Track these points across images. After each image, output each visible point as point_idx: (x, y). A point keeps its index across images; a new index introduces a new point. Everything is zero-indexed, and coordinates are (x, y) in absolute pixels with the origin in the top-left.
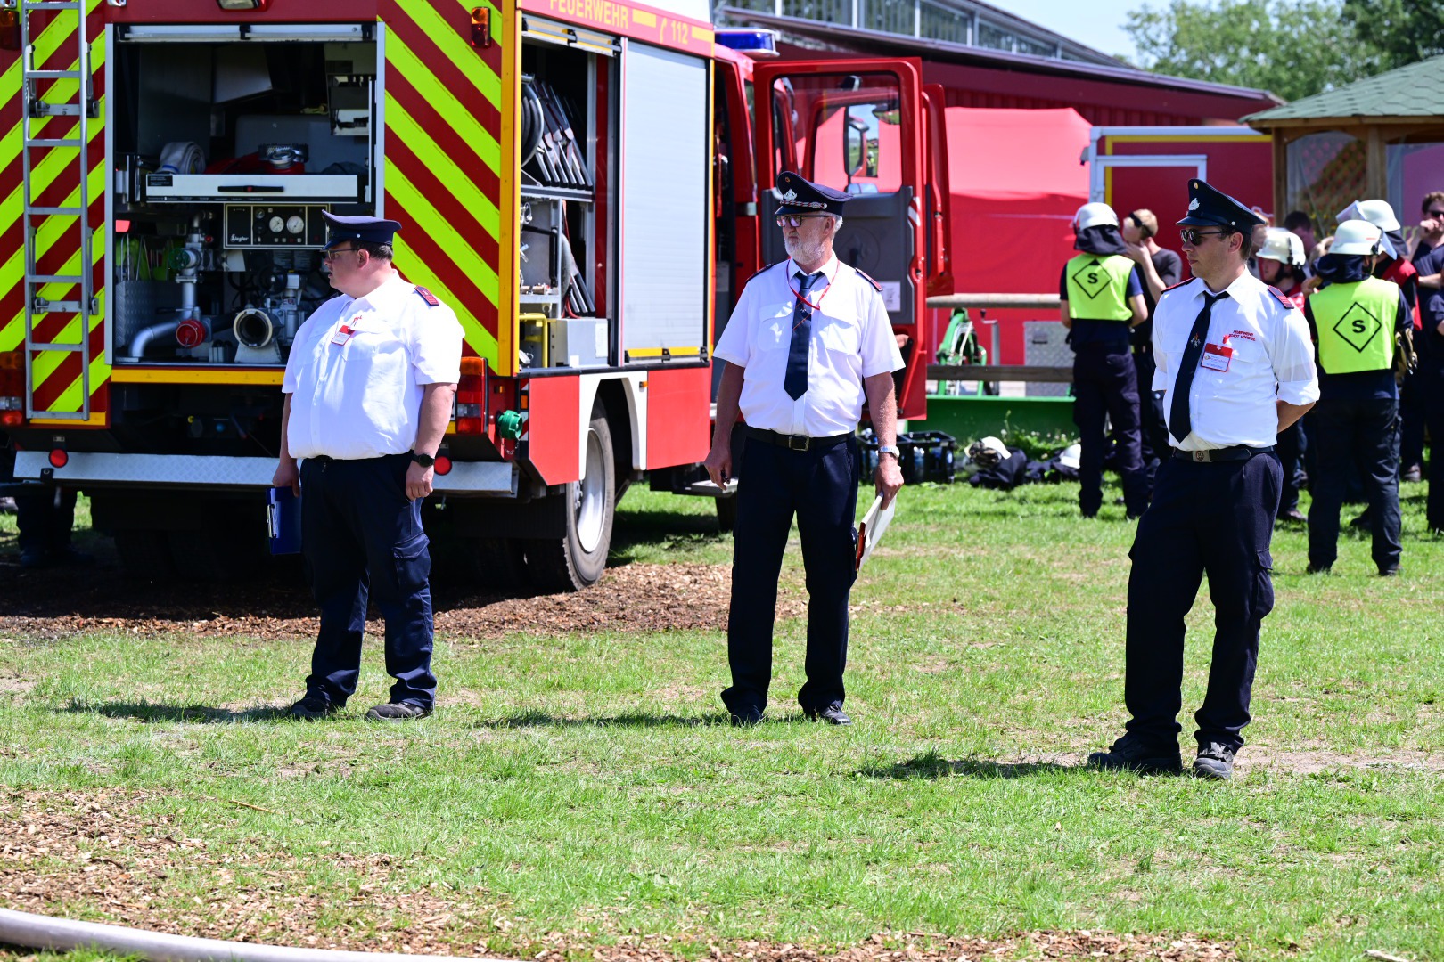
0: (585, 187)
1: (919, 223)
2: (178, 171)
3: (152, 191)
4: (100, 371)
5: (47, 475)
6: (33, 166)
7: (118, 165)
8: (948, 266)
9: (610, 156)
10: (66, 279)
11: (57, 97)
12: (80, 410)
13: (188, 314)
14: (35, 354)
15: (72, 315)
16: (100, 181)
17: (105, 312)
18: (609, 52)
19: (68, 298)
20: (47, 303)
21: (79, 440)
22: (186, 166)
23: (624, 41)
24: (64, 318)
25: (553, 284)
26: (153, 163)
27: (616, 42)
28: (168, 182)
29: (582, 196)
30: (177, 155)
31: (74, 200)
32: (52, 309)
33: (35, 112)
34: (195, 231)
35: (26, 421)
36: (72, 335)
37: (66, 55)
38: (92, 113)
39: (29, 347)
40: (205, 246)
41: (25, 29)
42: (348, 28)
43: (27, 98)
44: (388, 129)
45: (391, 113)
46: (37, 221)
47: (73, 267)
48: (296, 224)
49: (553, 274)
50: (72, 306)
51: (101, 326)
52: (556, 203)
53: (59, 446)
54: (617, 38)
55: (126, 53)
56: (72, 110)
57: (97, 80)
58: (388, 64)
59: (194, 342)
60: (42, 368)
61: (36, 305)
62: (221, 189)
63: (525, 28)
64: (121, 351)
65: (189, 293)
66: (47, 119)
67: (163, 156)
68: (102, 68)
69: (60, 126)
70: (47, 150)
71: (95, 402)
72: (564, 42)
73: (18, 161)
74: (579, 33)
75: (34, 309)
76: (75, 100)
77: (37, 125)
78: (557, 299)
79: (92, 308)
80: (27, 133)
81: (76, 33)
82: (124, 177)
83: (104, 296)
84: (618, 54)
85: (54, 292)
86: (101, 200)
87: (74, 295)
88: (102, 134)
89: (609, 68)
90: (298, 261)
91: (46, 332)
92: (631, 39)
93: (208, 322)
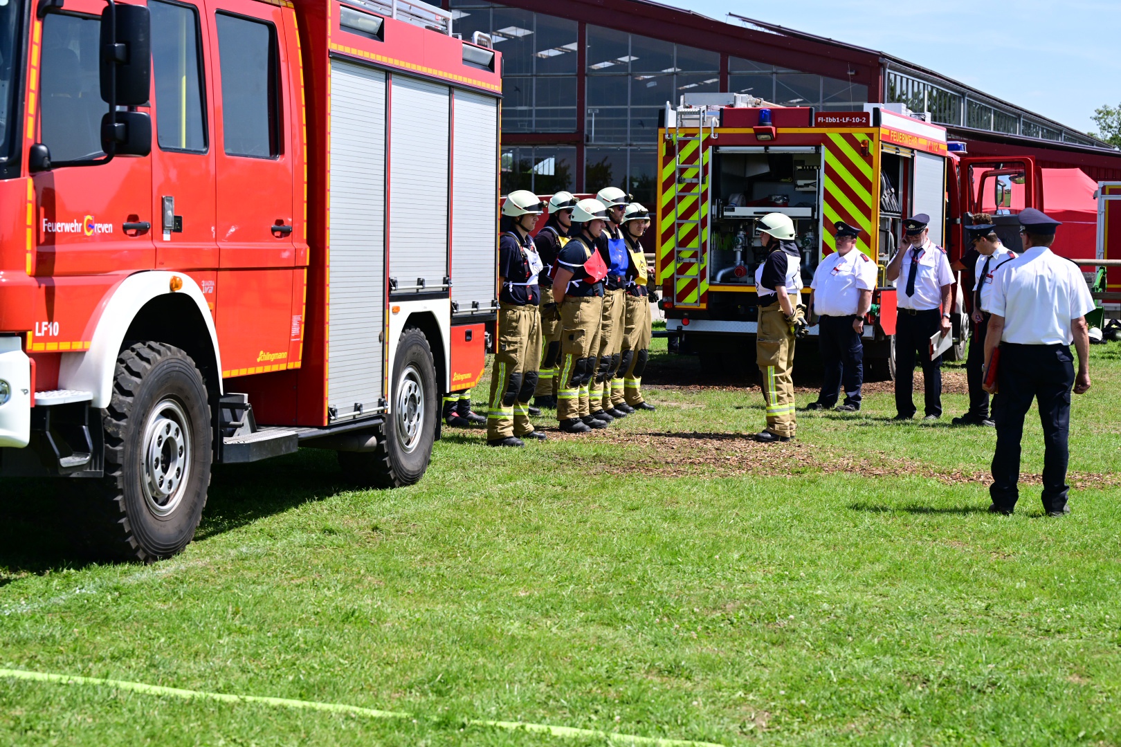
0: (898, 212)
2: (736, 206)
3: (726, 214)
4: (704, 286)
5: (679, 328)
6: (679, 202)
7: (713, 203)
9: (909, 200)
10: (691, 249)
11: (689, 175)
12: (696, 302)
13: (738, 264)
14: (678, 279)
15: (693, 264)
16: (706, 209)
17: (707, 263)
18: (910, 156)
19: (691, 257)
20: (683, 259)
21: (694, 315)
22: (739, 203)
23: (915, 152)
24: (690, 265)
25: (886, 252)
26: (726, 203)
27: (912, 152)
28: (733, 210)
29: (897, 216)
30: (736, 199)
31: (695, 217)
32: (685, 261)
33: (680, 182)
34: (741, 230)
35: (674, 306)
36: (693, 272)
37: (694, 156)
38: (703, 182)
39: (676, 276)
40: (745, 236)
41: (677, 148)
42: (809, 148)
43: (677, 176)
44: (825, 189)
45: (826, 183)
46: (680, 225)
47: (694, 244)
49: (886, 248)
50: (693, 260)
51: (705, 268)
52: (888, 219)
53: (686, 317)
54: (912, 150)
55: (716, 157)
56: (695, 181)
57: (705, 168)
58: (826, 163)
59: (741, 275)
60: (681, 285)
61: (679, 259)
62: (755, 213)
63: (882, 148)
64: (713, 278)
65: (739, 255)
66: (684, 184)
67: (730, 199)
68: (707, 164)
69: (689, 187)
70: (683, 197)
71: (702, 299)
72: (894, 153)
73: (673, 200)
74: (901, 149)
75: (678, 261)
76: (697, 176)
77: (680, 187)
79: (702, 261)
80: (676, 189)
82: (715, 208)
83: (707, 257)
84: (913, 157)
85: (686, 254)
86: (706, 216)
87: (695, 255)
88: (707, 191)
89: (909, 163)
91: (682, 271)
92: (918, 151)
93: (747, 267)
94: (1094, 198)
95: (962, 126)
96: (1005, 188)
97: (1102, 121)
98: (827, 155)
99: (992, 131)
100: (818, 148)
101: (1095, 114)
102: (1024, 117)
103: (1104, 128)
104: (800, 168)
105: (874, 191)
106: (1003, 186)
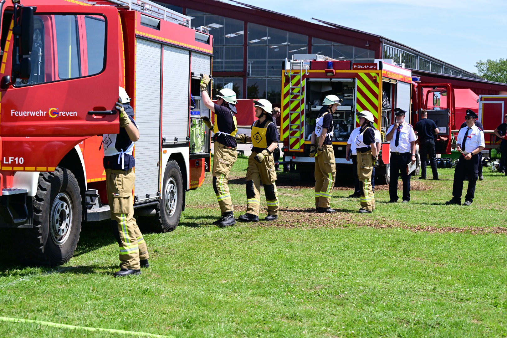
0: (390, 109)
1: (450, 116)
2: (317, 105)
3: (312, 109)
4: (302, 141)
5: (291, 160)
6: (291, 103)
7: (306, 104)
8: (454, 124)
9: (395, 103)
10: (296, 125)
11: (296, 91)
12: (299, 149)
16: (303, 107)
17: (303, 131)
18: (395, 83)
19: (297, 128)
20: (293, 129)
21: (298, 154)
22: (318, 104)
23: (398, 81)
24: (296, 132)
25: (385, 127)
26: (312, 104)
27: (396, 81)
28: (315, 107)
29: (390, 110)
30: (317, 102)
31: (298, 110)
33: (292, 94)
35: (289, 150)
36: (297, 135)
37: (298, 83)
38: (302, 94)
39: (290, 137)
41: (290, 79)
42: (350, 79)
43: (290, 92)
44: (357, 98)
45: (358, 95)
46: (292, 114)
47: (298, 122)
48: (338, 115)
49: (385, 125)
50: (297, 130)
51: (303, 133)
52: (385, 111)
53: (294, 155)
54: (396, 80)
55: (308, 83)
56: (298, 94)
57: (303, 88)
58: (357, 86)
60: (292, 141)
61: (291, 129)
63: (383, 80)
64: (306, 138)
66: (294, 95)
67: (314, 102)
68: (304, 86)
69: (296, 97)
70: (293, 101)
71: (301, 147)
72: (388, 82)
73: (288, 102)
74: (391, 80)
75: (290, 130)
76: (299, 92)
77: (292, 96)
78: (385, 130)
79: (301, 130)
80: (290, 98)
81: (300, 79)
82: (307, 106)
83: (304, 128)
84: (397, 83)
85: (294, 127)
86: (303, 110)
87: (298, 127)
88: (304, 98)
89: (395, 86)
90: (338, 122)
91: (292, 134)
92: (399, 81)
94: (477, 102)
95: (417, 69)
96: (438, 98)
97: (479, 67)
98: (358, 83)
99: (430, 71)
100: (354, 79)
101: (476, 64)
102: (445, 66)
103: (480, 71)
104: (346, 88)
105: (379, 99)
106: (437, 97)
